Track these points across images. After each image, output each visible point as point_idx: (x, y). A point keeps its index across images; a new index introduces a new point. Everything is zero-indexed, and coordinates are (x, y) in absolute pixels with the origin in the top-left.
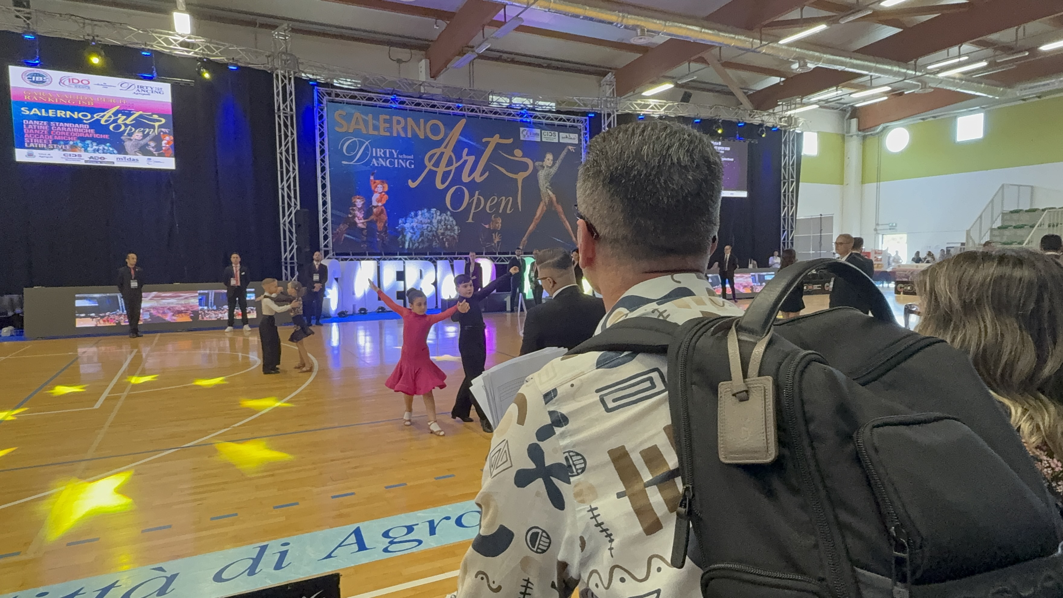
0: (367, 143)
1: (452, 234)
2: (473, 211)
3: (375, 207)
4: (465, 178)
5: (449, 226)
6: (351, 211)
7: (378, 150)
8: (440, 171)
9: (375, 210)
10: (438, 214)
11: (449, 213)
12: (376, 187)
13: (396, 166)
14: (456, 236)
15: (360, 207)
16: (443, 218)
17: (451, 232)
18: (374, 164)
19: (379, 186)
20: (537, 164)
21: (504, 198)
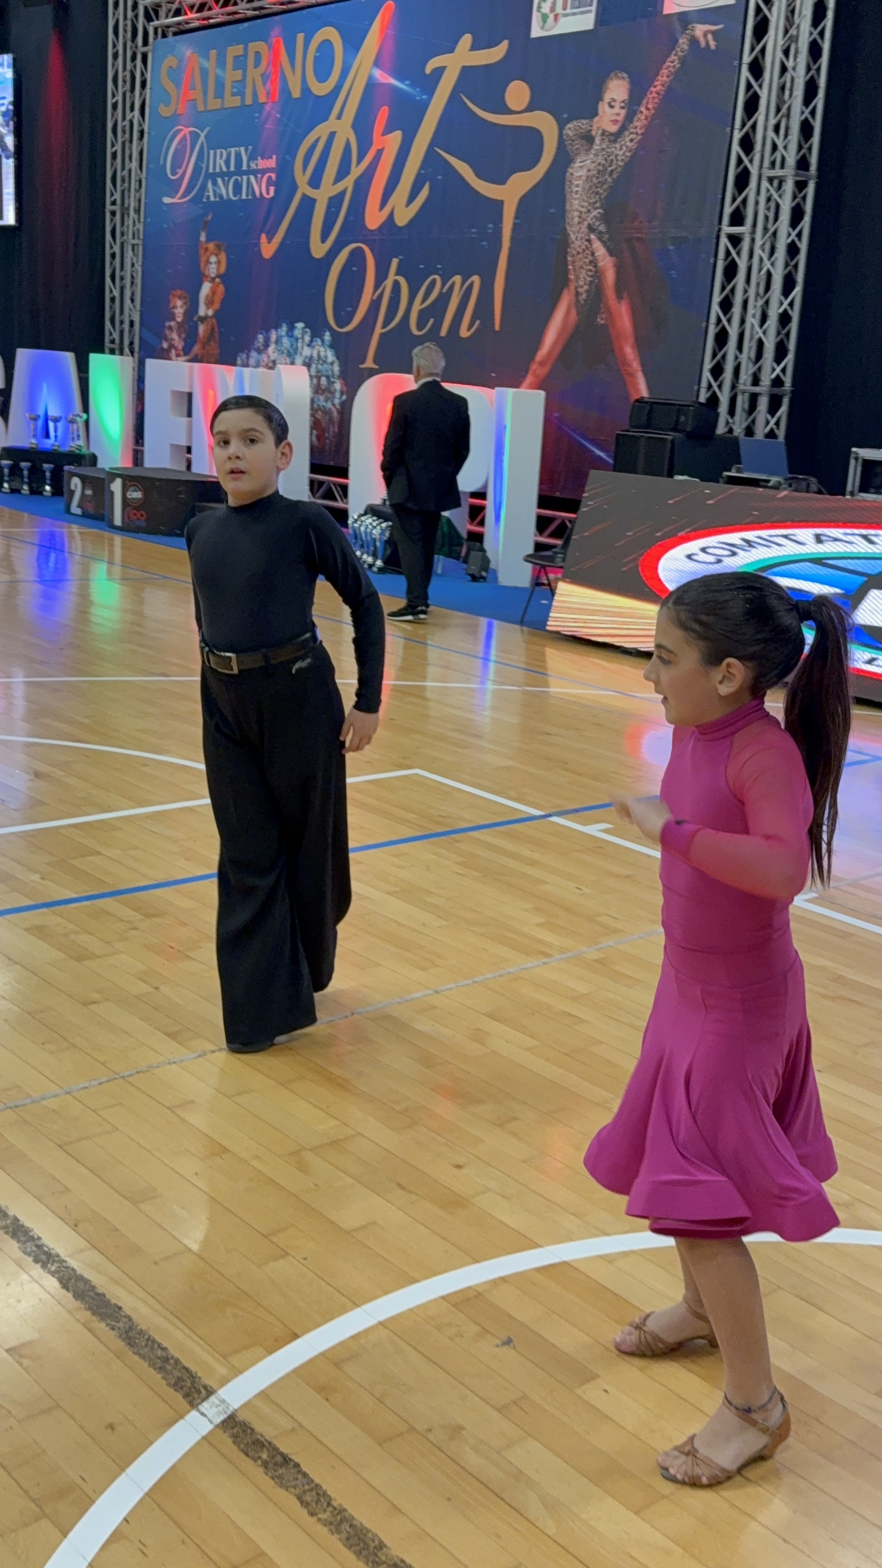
0: (203, 135)
1: (329, 405)
2: (378, 330)
3: (203, 319)
4: (374, 219)
5: (324, 381)
6: (167, 332)
7: (218, 151)
8: (322, 196)
9: (202, 329)
10: (307, 338)
11: (327, 336)
12: (208, 262)
13: (244, 197)
14: (335, 414)
15: (179, 320)
16: (315, 355)
17: (326, 401)
18: (208, 197)
19: (213, 259)
20: (571, 129)
21: (457, 279)
